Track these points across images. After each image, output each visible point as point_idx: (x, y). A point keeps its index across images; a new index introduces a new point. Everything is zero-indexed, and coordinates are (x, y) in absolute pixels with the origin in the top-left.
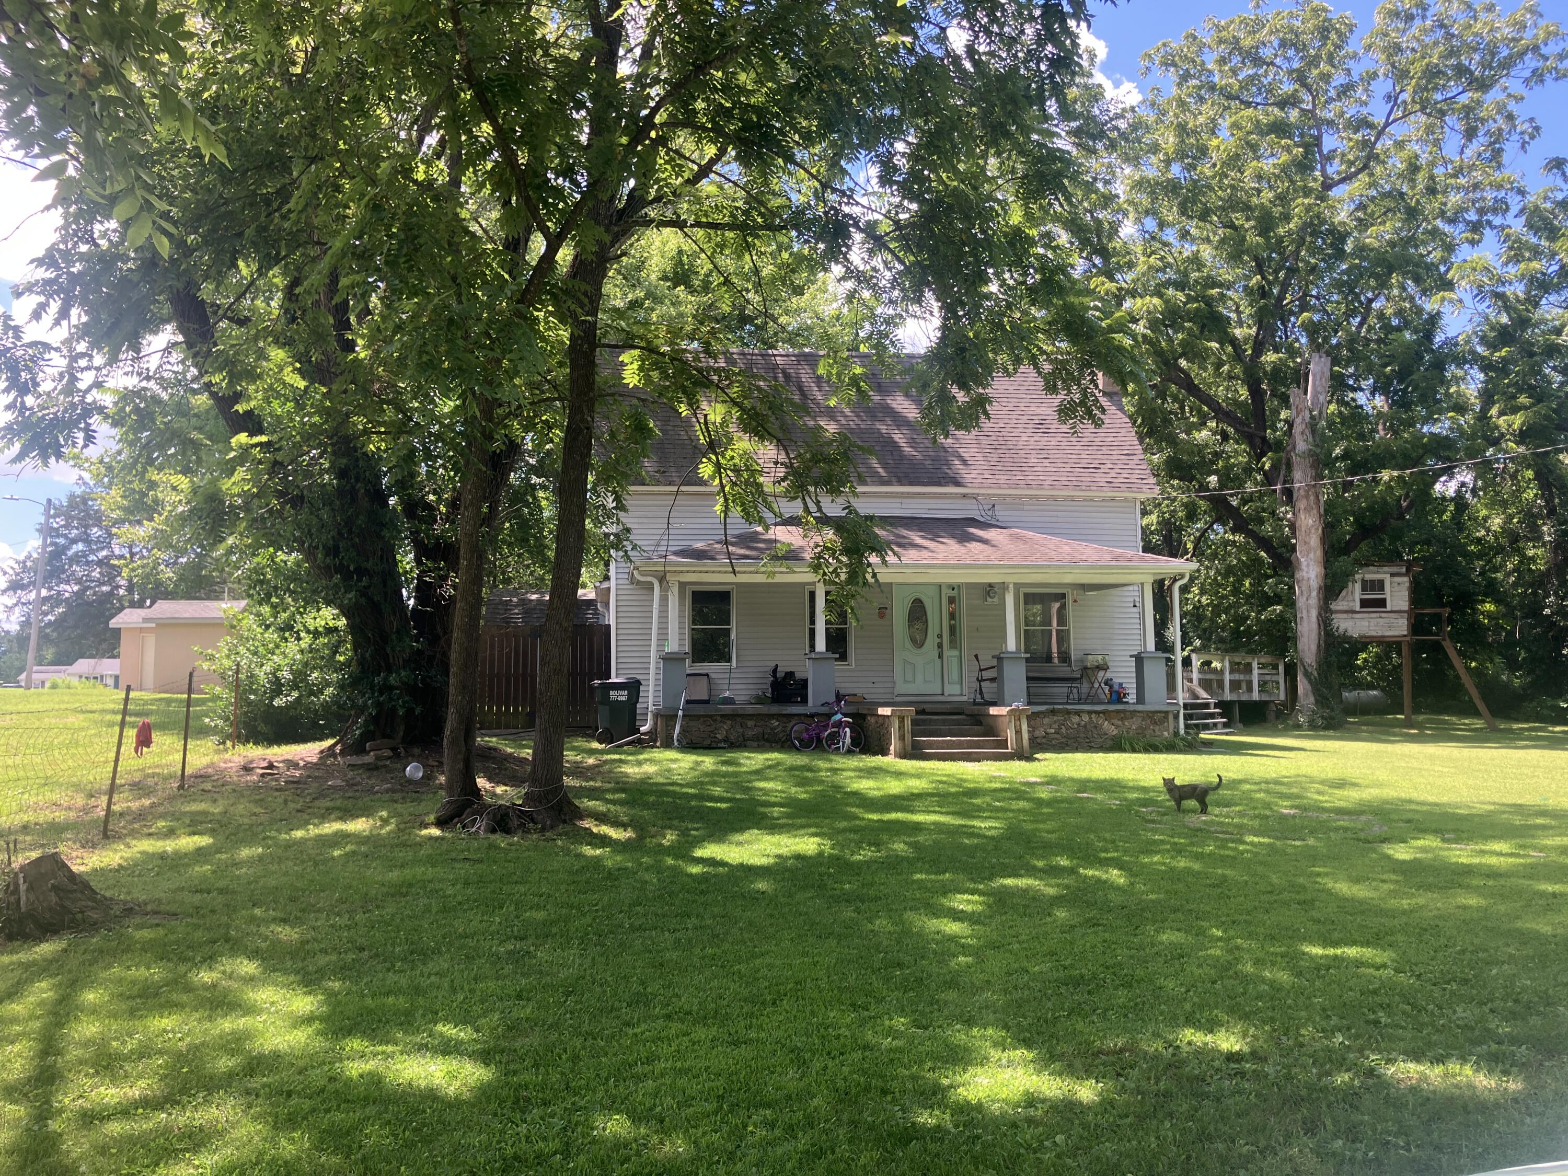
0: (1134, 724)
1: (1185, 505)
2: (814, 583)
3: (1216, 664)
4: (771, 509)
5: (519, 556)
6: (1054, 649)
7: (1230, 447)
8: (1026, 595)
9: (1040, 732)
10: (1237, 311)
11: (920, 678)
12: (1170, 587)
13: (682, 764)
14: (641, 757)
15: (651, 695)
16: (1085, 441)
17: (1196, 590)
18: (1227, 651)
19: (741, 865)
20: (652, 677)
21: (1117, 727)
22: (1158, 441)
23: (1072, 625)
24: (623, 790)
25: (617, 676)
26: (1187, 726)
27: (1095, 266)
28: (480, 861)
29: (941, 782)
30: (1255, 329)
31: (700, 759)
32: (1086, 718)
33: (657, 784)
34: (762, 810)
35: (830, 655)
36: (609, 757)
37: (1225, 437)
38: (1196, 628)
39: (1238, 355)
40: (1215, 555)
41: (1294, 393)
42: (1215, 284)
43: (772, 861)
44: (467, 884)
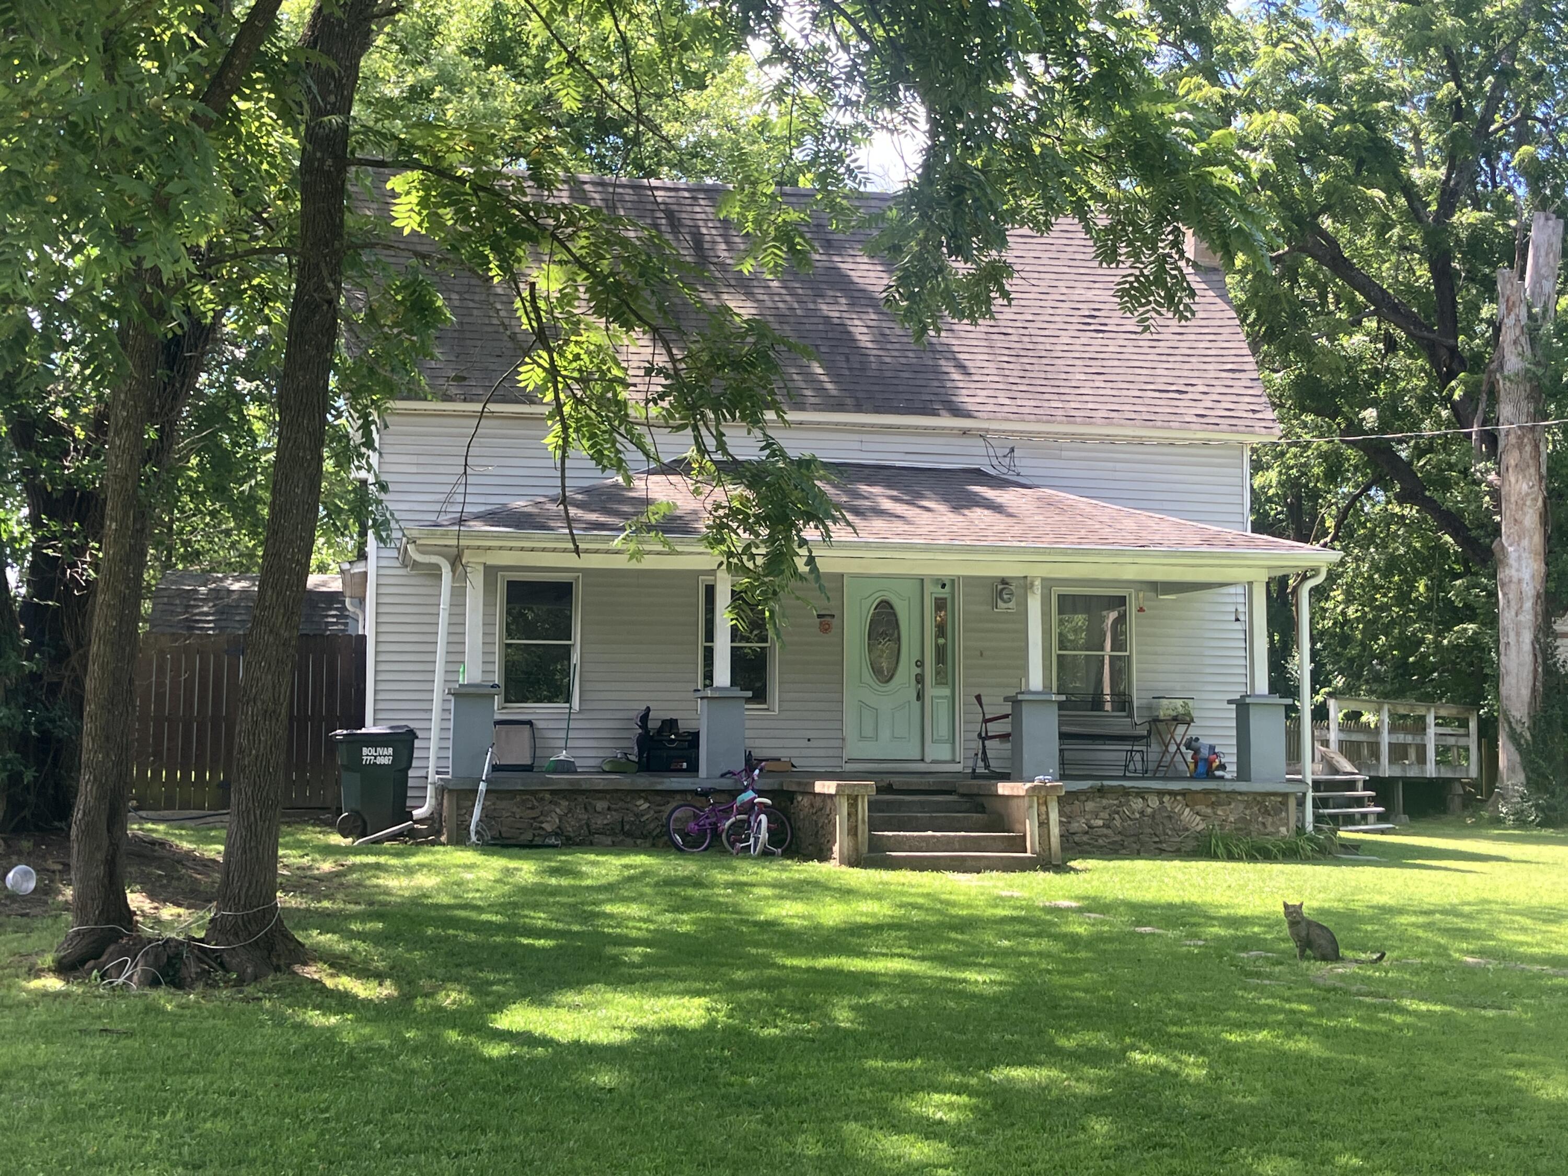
0: (1231, 814)
1: (1324, 456)
2: (713, 572)
3: (1368, 718)
4: (641, 447)
5: (213, 514)
6: (1107, 690)
7: (1398, 362)
8: (1061, 598)
9: (1079, 825)
10: (1417, 141)
11: (885, 734)
12: (1295, 589)
13: (482, 874)
14: (413, 860)
15: (432, 754)
16: (1163, 347)
17: (1338, 595)
18: (1386, 696)
19: (576, 1043)
20: (434, 725)
21: (1205, 817)
22: (1284, 350)
23: (1134, 648)
24: (380, 916)
25: (376, 722)
26: (1318, 818)
27: (1187, 57)
28: (129, 1034)
29: (914, 906)
30: (1443, 171)
31: (513, 864)
32: (1154, 802)
33: (437, 906)
34: (614, 951)
35: (738, 692)
36: (358, 859)
37: (1392, 346)
38: (1337, 657)
39: (1415, 212)
40: (1370, 538)
41: (1504, 275)
42: (1381, 95)
43: (627, 1036)
44: (104, 1072)
